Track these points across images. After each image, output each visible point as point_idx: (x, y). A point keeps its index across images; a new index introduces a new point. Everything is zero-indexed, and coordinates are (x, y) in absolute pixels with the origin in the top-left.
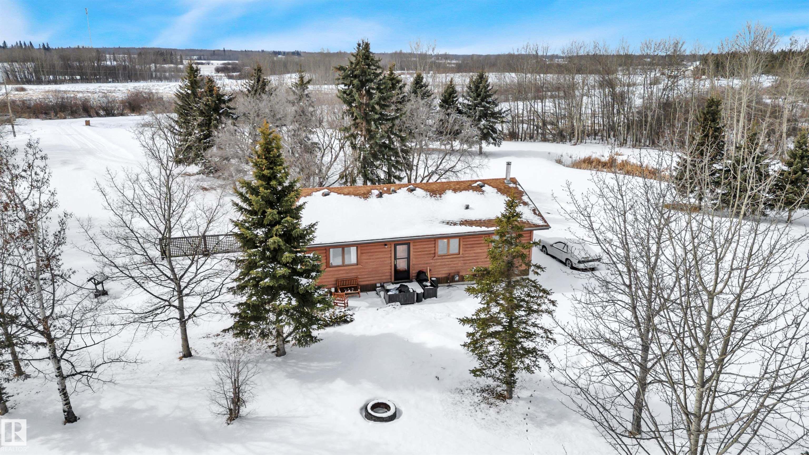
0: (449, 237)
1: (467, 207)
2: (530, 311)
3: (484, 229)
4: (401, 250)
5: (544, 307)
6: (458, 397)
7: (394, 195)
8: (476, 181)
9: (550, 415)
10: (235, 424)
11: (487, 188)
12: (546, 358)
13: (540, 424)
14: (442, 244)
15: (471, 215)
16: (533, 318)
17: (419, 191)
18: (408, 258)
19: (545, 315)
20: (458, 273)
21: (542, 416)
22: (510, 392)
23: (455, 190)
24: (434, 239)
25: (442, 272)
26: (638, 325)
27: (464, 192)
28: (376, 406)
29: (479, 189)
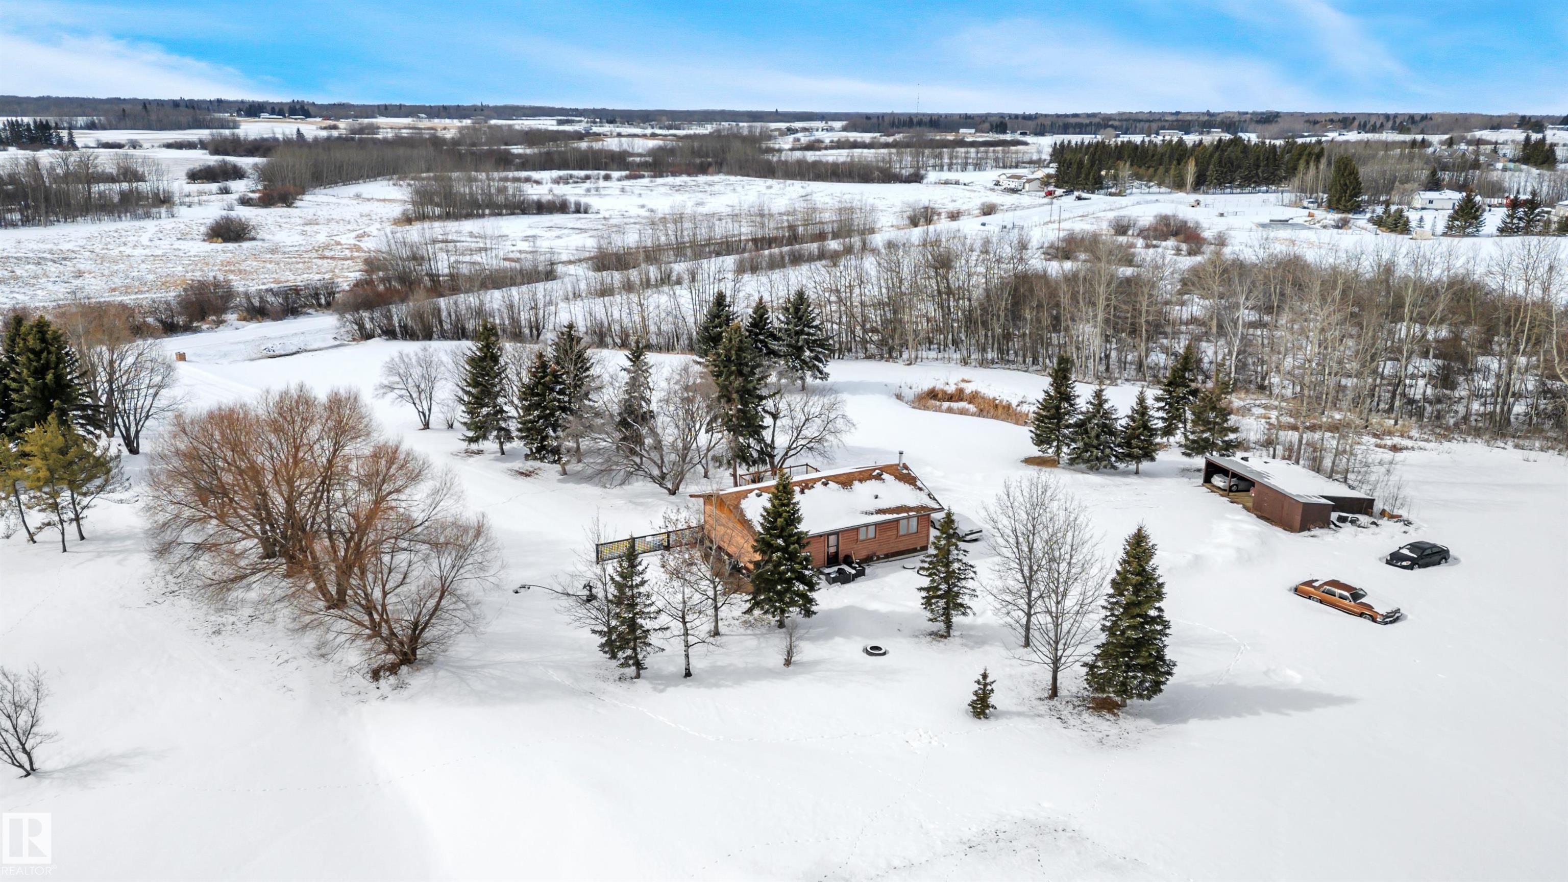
0: (867, 526)
1: (876, 497)
2: (959, 579)
3: (895, 516)
4: (832, 539)
5: (970, 576)
6: (917, 640)
7: (812, 490)
8: (875, 470)
9: (976, 643)
10: (791, 668)
11: (885, 476)
12: (969, 608)
13: (972, 648)
14: (863, 530)
15: (884, 504)
16: (964, 583)
17: (832, 484)
18: (837, 546)
19: (970, 581)
20: (874, 554)
21: (972, 644)
22: (948, 632)
23: (861, 481)
24: (856, 529)
25: (863, 554)
26: (1025, 582)
27: (868, 482)
28: (872, 648)
29: (879, 477)
